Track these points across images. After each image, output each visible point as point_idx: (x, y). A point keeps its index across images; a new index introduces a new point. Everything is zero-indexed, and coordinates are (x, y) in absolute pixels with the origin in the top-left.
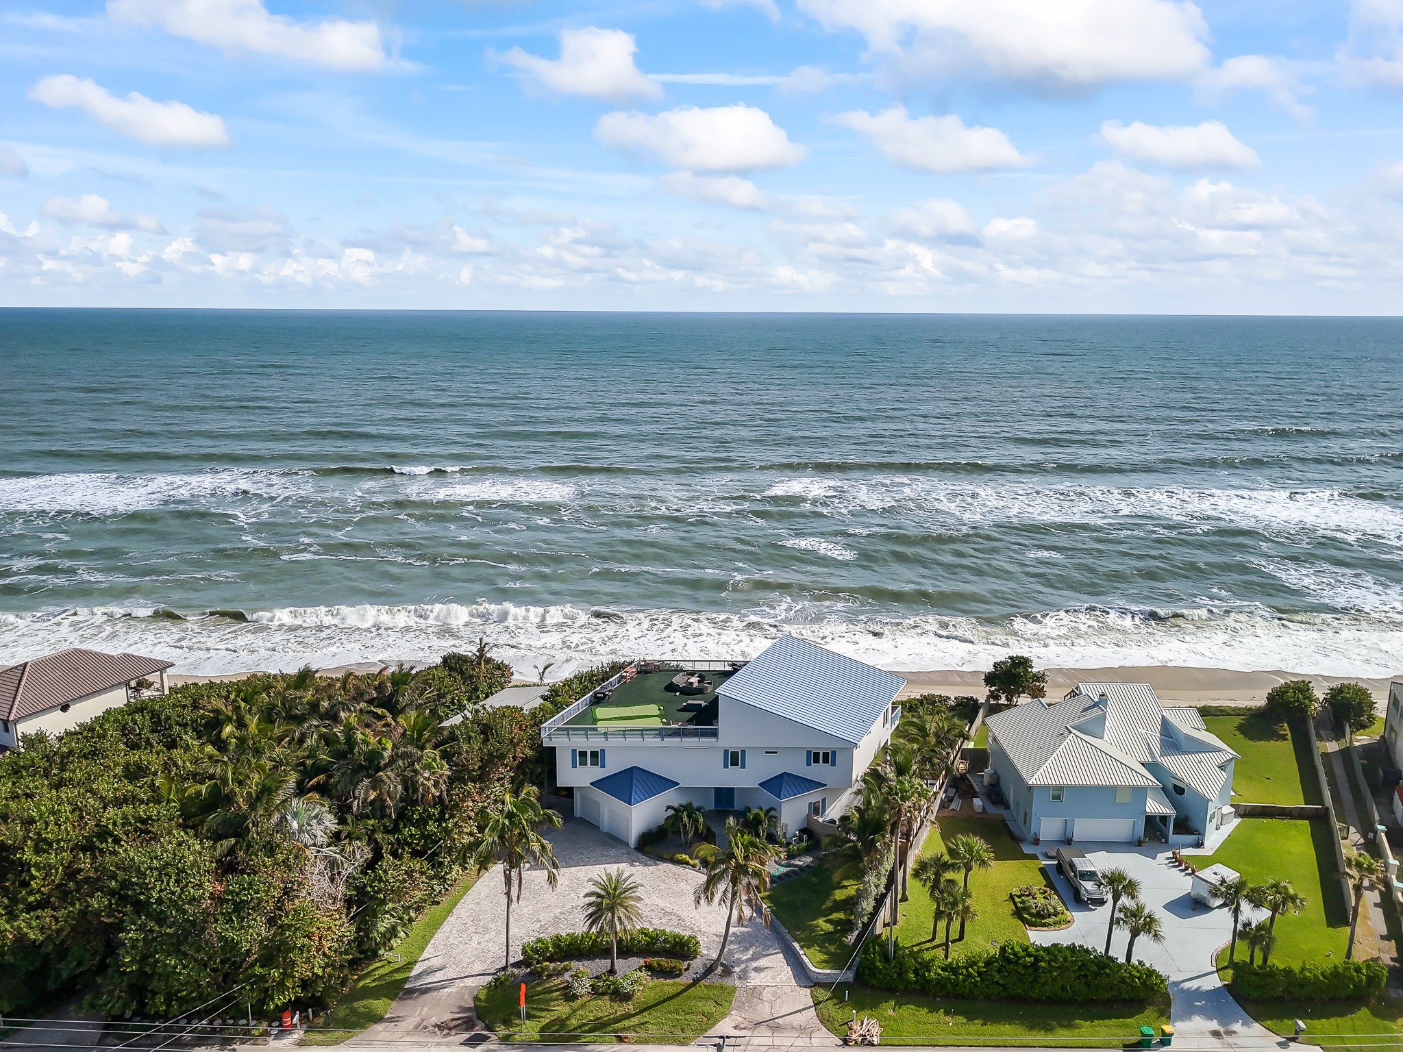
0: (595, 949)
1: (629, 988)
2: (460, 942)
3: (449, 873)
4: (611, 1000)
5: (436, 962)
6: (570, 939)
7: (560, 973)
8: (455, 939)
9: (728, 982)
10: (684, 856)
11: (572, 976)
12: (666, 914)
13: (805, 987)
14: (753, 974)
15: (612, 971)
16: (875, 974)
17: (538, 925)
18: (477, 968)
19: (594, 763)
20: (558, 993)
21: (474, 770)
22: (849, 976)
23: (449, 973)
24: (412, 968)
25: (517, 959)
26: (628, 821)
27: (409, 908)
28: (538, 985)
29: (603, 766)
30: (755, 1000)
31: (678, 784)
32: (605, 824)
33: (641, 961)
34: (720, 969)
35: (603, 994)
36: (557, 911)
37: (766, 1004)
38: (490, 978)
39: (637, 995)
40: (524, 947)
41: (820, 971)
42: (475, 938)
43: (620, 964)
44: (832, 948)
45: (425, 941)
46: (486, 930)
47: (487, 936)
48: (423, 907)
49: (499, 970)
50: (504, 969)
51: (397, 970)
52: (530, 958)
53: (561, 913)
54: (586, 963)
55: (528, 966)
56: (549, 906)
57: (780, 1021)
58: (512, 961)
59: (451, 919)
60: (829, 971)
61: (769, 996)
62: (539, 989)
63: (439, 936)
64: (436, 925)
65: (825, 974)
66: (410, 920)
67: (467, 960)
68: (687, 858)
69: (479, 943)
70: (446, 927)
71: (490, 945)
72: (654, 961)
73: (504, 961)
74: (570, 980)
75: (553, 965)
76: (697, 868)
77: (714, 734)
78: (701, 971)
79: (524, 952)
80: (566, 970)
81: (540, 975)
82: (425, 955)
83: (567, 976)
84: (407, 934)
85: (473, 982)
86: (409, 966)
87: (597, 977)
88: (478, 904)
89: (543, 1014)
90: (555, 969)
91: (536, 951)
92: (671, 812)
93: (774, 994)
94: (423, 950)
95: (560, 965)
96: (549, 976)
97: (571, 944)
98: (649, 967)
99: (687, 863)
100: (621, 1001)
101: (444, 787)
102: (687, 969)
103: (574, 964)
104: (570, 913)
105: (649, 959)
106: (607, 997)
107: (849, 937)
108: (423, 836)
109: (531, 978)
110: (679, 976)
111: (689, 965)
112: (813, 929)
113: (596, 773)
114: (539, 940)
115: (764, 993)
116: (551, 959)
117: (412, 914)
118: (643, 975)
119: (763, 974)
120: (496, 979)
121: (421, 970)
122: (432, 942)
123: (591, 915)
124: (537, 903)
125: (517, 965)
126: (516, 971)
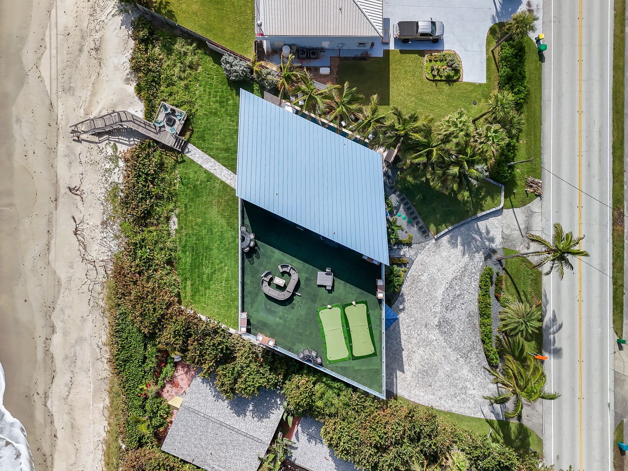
8: (470, 403)
12: (451, 286)
13: (502, 212)
17: (461, 359)
24: (491, 420)
30: (510, 238)
37: (513, 233)
42: (470, 392)
44: (483, 194)
46: (464, 387)
47: (469, 386)
51: (492, 427)
56: (444, 355)
57: (522, 227)
59: (454, 410)
61: (508, 231)
63: (469, 412)
64: (460, 417)
69: (474, 389)
70: (461, 411)
71: (475, 383)
76: (406, 269)
86: (490, 422)
89: (521, 343)
93: (507, 228)
94: (479, 419)
104: (451, 342)
107: (475, 183)
115: (507, 233)
121: (492, 415)
122: (472, 415)
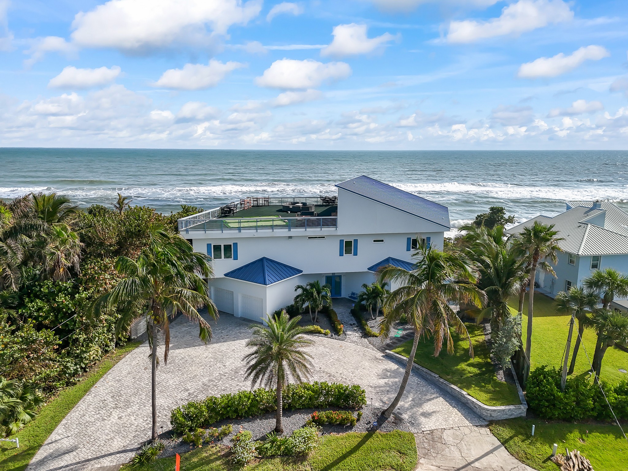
0: (254, 409)
1: (302, 447)
2: (98, 419)
3: (86, 352)
4: (283, 462)
5: (66, 444)
6: (226, 401)
7: (218, 439)
8: (91, 416)
9: (401, 429)
10: (315, 327)
11: (232, 440)
13: (481, 426)
14: (422, 419)
15: (278, 430)
16: (554, 405)
17: (187, 393)
18: (118, 444)
19: (227, 256)
20: (218, 463)
21: (111, 245)
22: (523, 409)
23: (83, 454)
24: (33, 454)
25: (165, 429)
26: (262, 301)
27: (35, 385)
28: (193, 455)
29: (236, 258)
30: (438, 444)
31: (301, 271)
32: (239, 309)
33: (307, 417)
34: (391, 418)
35: (273, 457)
36: (205, 380)
37: (454, 448)
38: (132, 455)
39: (312, 454)
40: (174, 415)
41: (494, 408)
42: (115, 414)
43: (285, 422)
44: (490, 387)
45: (55, 421)
46: (128, 404)
47: (129, 410)
48: (55, 388)
49: (144, 444)
50: (150, 442)
51: (14, 459)
52: (182, 425)
53: (209, 381)
54: (246, 425)
55: (180, 434)
56: (196, 376)
58: (159, 431)
59: (88, 398)
60: (503, 408)
61: (450, 439)
62: (195, 460)
63: (74, 415)
64: (70, 405)
65: (499, 411)
66: (37, 401)
67: (104, 437)
68: (319, 328)
69: (120, 418)
70: (82, 405)
71: (133, 418)
72: (323, 415)
73: (150, 433)
74: (231, 445)
75: (208, 431)
76: (329, 335)
77: (334, 223)
78: (374, 421)
79: (174, 419)
80: (225, 435)
81: (194, 444)
82: (53, 436)
83: (226, 442)
84: (32, 416)
85: (112, 461)
86: (30, 451)
87: (263, 439)
88: (119, 381)
90: (212, 436)
91: (187, 417)
92: (300, 291)
93: (455, 437)
94: (51, 431)
95: (216, 431)
96: (206, 444)
97: (227, 406)
98: (318, 422)
99: (319, 332)
100: (295, 462)
101: (76, 259)
102: (358, 420)
103: (232, 427)
104: (219, 380)
105: (316, 414)
106: (277, 460)
108: (52, 309)
109: (183, 449)
110: (351, 427)
111: (359, 415)
112: (462, 373)
113: (230, 265)
114: (191, 405)
115: (444, 436)
116: (206, 425)
117: (39, 394)
118: (314, 431)
119: (433, 418)
120: (141, 455)
121: (45, 454)
122: (64, 421)
123: (254, 367)
124: (183, 374)
125: (168, 435)
126: (165, 442)
